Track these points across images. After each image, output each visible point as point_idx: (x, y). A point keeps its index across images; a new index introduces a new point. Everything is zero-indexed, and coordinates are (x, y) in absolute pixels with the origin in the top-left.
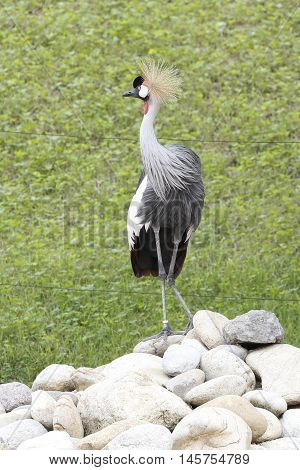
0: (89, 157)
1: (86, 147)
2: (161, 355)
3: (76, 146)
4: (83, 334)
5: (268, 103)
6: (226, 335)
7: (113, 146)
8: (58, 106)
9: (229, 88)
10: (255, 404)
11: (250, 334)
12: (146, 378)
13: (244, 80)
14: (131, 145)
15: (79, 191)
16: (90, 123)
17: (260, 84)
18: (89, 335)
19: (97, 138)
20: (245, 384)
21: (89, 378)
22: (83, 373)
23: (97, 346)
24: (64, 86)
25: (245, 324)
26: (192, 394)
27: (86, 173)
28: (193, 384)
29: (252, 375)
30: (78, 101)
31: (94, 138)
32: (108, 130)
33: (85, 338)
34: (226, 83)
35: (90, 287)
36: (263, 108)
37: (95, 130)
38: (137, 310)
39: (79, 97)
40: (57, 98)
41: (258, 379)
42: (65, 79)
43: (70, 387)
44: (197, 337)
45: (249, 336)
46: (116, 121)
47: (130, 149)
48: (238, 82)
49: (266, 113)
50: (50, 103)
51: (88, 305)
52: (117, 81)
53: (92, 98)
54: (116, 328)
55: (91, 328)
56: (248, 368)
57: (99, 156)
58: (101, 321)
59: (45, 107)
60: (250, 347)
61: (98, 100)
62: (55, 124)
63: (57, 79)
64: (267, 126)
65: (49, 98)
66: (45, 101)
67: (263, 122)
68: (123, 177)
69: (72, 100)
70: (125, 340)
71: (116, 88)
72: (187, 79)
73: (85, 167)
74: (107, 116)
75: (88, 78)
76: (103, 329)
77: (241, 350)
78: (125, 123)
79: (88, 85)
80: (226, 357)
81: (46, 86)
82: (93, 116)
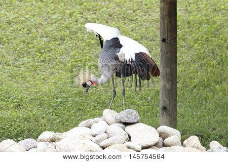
0: (59, 47)
1: (58, 43)
2: (90, 127)
3: (54, 42)
4: (57, 119)
5: (132, 25)
6: (116, 119)
7: (69, 42)
8: (46, 26)
9: (117, 19)
10: (129, 147)
11: (126, 119)
12: (84, 137)
13: (122, 15)
14: (76, 42)
15: (55, 61)
16: (60, 33)
17: (129, 17)
18: (60, 119)
19: (63, 39)
20: (124, 139)
21: (60, 137)
22: (58, 135)
23: (63, 124)
24: (49, 18)
25: (124, 115)
26: (103, 143)
27: (58, 54)
28: (103, 139)
29: (127, 136)
30: (54, 24)
31: (61, 39)
32: (67, 36)
33: (58, 121)
34: (115, 17)
35: (60, 100)
36: (130, 27)
37: (62, 36)
38: (79, 110)
39: (55, 23)
40: (46, 23)
41: (130, 137)
42: (49, 15)
43: (53, 141)
44: (105, 120)
45: (126, 120)
46: (71, 32)
47: (76, 44)
48: (120, 17)
49: (132, 29)
50: (43, 25)
51: (59, 107)
52: (71, 16)
53: (60, 23)
54: (71, 117)
55: (60, 117)
56: (126, 133)
57: (63, 47)
58: (64, 114)
59: (41, 27)
60: (126, 124)
61: (63, 24)
62: (45, 34)
63: (46, 15)
64: (132, 35)
65: (43, 23)
66: (41, 24)
67: (130, 33)
68: (73, 55)
69: (52, 24)
70: (74, 122)
71: (70, 19)
72: (99, 15)
73: (58, 51)
74: (66, 30)
75: (58, 15)
76: (65, 117)
77: (123, 126)
78: (74, 33)
79: (59, 18)
80: (117, 128)
81: (41, 18)
82: (60, 30)
